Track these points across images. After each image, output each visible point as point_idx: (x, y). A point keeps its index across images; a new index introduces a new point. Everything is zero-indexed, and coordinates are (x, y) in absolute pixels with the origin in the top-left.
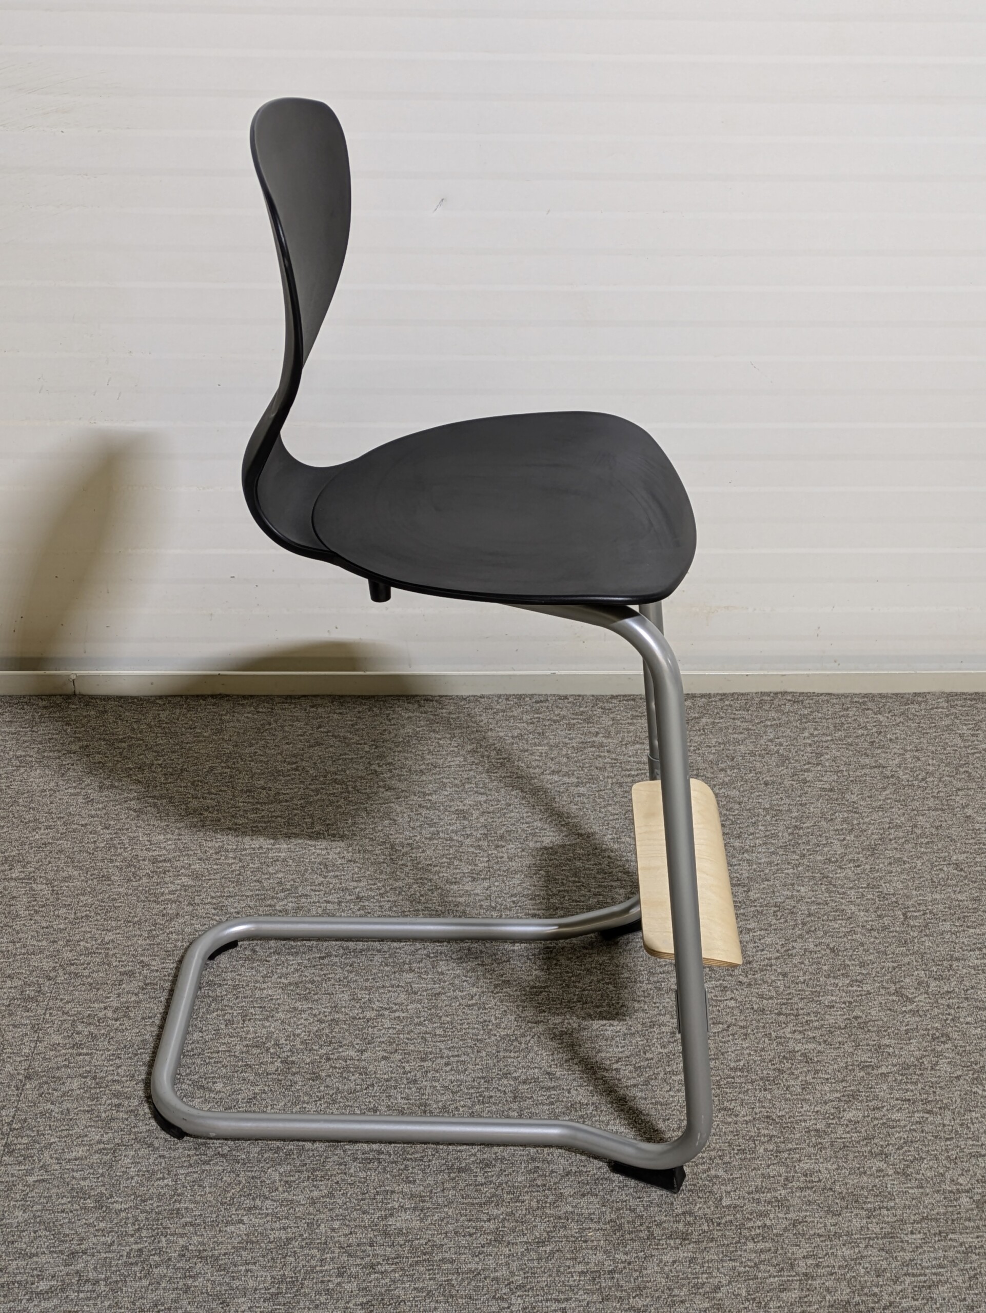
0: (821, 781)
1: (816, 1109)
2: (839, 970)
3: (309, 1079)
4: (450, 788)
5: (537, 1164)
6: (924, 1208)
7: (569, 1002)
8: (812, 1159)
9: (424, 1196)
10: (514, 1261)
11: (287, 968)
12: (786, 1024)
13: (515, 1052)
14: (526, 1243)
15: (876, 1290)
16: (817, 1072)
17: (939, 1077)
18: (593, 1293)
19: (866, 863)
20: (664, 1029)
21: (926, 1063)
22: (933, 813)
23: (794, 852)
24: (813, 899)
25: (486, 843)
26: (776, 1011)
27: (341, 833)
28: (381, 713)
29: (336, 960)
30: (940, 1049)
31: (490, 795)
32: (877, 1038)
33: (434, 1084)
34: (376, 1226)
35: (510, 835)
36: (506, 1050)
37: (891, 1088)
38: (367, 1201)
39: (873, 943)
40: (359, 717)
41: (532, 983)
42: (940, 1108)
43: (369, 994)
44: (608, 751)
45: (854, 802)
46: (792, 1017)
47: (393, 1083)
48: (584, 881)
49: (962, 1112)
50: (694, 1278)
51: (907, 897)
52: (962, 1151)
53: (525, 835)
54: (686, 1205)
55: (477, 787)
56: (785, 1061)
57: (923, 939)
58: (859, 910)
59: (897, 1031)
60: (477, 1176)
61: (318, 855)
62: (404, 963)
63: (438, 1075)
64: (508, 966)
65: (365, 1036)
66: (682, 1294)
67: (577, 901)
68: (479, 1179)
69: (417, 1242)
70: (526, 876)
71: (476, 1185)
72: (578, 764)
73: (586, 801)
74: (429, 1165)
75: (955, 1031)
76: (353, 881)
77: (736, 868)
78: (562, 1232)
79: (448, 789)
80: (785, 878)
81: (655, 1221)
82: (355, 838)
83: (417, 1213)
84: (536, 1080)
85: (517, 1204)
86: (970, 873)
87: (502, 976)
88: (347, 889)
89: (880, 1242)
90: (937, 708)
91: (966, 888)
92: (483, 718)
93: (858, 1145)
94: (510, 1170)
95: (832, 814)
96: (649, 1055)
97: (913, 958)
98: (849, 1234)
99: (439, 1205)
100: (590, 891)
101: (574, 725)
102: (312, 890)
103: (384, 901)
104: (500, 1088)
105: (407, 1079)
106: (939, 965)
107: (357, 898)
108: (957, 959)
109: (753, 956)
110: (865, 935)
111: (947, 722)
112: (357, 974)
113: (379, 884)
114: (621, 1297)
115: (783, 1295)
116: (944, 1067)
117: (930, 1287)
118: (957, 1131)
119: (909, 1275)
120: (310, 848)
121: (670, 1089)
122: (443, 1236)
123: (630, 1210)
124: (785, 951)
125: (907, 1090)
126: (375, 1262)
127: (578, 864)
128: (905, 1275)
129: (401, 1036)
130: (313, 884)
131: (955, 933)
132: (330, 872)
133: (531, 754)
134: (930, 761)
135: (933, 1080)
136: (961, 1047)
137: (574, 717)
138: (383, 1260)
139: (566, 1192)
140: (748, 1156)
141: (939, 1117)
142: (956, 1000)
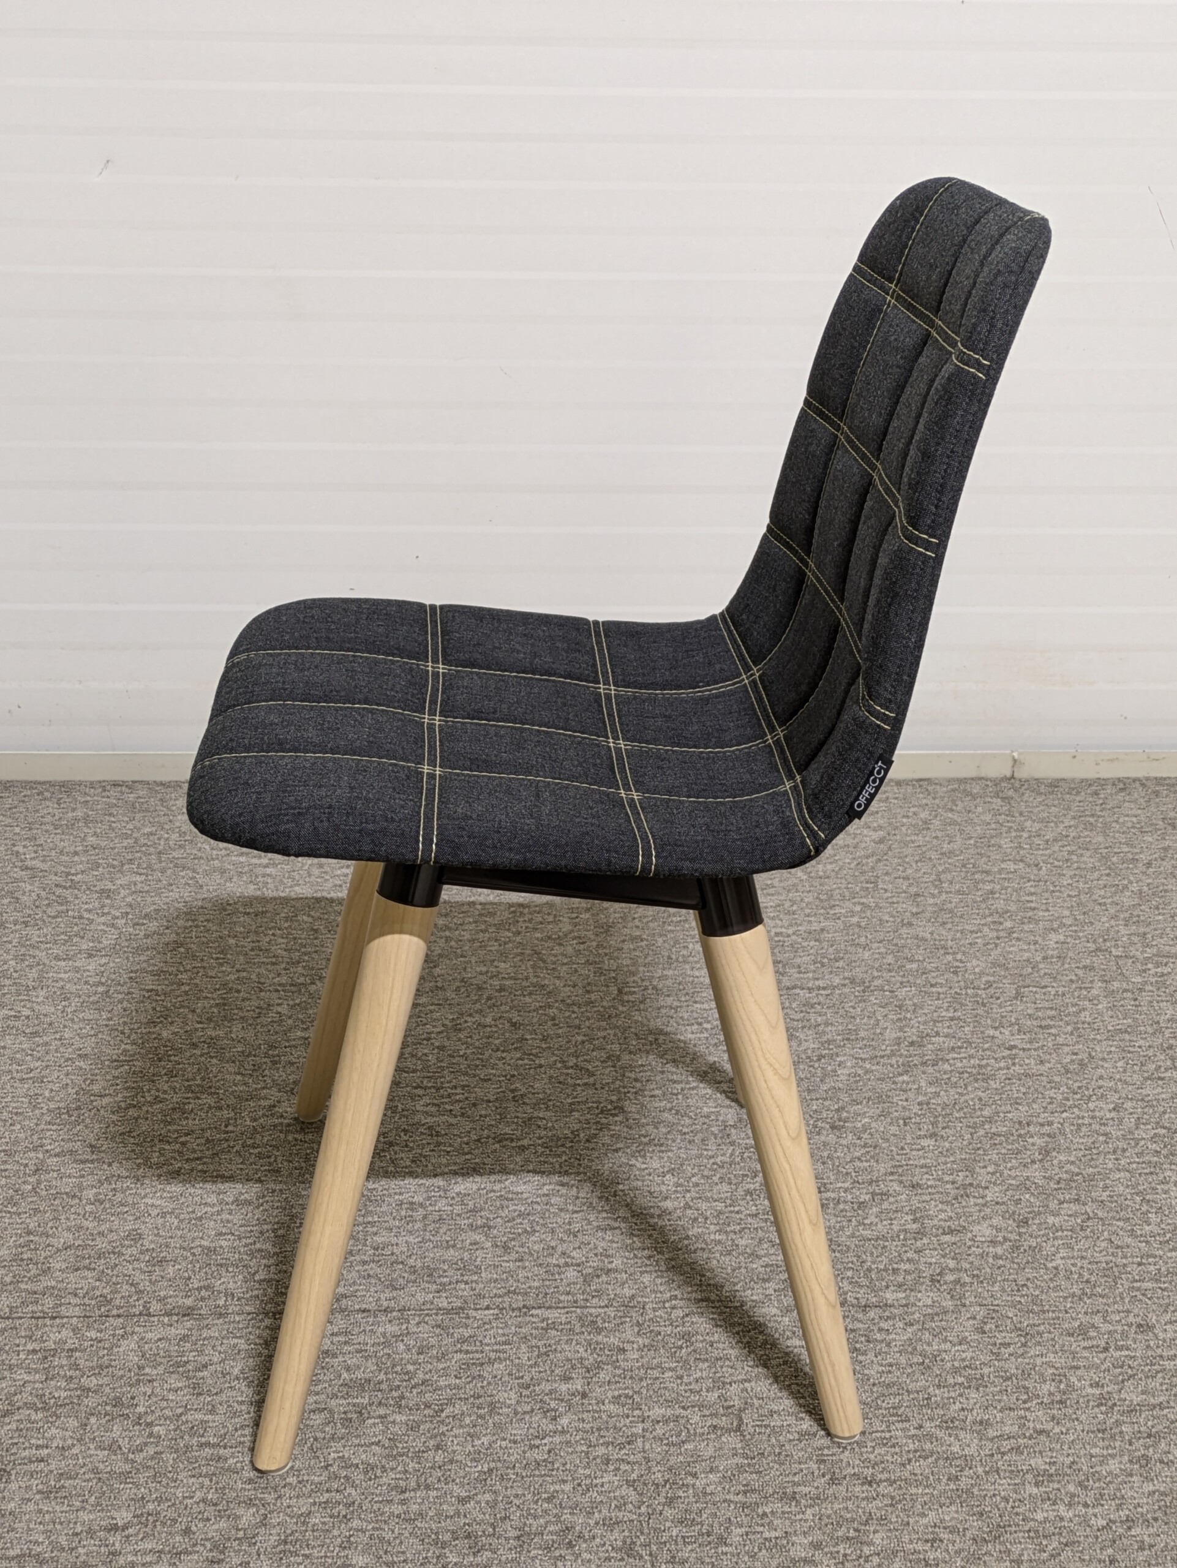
2: (513, 1044)
5: (32, 1238)
15: (411, 1368)
16: (439, 1144)
18: (37, 1371)
20: (263, 1103)
21: (582, 1135)
23: (509, 930)
25: (124, 921)
30: (604, 1121)
36: (49, 1123)
39: (568, 1017)
41: (114, 1057)
46: (433, 1090)
48: (230, 957)
50: (177, 1356)
52: (589, 1223)
56: (402, 1134)
58: (565, 986)
59: (558, 1104)
66: (155, 1372)
67: (211, 977)
70: (159, 953)
73: (269, 881)
80: (486, 954)
81: (159, 1295)
96: (230, 1128)
97: (611, 1032)
98: (403, 1309)
110: (561, 1010)
114: (71, 1377)
117: (482, 1364)
119: (461, 1351)
123: (132, 1285)
124: (453, 1025)
127: (232, 941)
128: (456, 1352)
131: (676, 1009)
139: (57, 1264)
141: (575, 1189)
142: (648, 1074)
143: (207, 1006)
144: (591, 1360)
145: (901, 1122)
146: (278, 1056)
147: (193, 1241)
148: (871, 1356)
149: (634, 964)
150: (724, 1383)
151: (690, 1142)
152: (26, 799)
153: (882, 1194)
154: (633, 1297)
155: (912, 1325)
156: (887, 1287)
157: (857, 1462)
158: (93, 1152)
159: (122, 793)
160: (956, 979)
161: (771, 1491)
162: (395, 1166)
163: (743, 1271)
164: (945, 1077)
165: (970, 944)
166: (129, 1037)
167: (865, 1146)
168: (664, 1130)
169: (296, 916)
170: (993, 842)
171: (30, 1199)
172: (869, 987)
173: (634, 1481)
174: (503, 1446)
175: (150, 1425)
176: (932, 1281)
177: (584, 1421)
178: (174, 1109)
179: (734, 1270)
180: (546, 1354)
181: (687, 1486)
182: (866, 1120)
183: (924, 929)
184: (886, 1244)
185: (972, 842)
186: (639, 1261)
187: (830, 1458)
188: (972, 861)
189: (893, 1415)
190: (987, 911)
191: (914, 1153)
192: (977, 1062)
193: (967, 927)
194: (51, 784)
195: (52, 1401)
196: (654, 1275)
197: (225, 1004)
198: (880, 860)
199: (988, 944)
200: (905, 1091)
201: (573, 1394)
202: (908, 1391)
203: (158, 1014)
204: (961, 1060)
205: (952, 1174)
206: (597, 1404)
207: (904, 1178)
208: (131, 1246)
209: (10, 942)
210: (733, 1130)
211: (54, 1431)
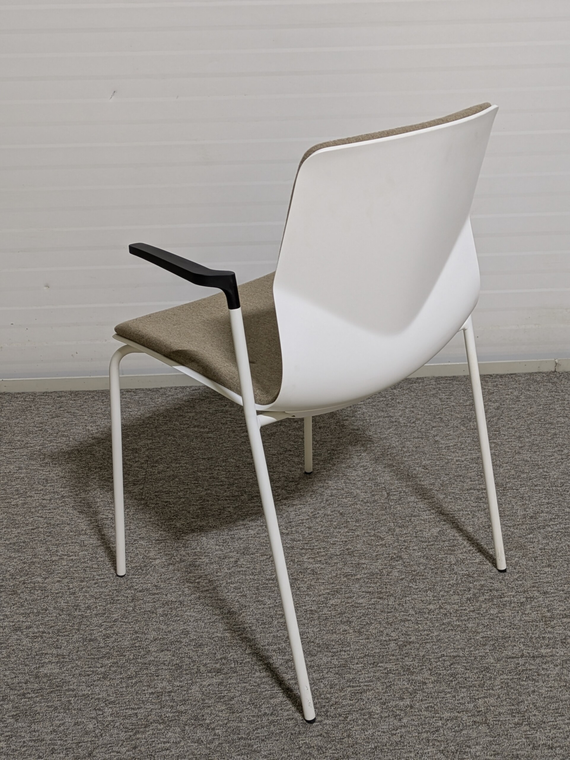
0: (353, 425)
1: (314, 599)
2: (343, 524)
3: (10, 594)
4: (131, 437)
5: (138, 635)
6: (367, 650)
7: (177, 547)
8: (305, 626)
9: (65, 655)
10: (111, 688)
11: (11, 535)
12: (305, 554)
13: (138, 575)
14: (121, 678)
15: (328, 696)
16: (318, 579)
17: (391, 579)
18: (156, 704)
19: (371, 467)
20: (232, 560)
21: (384, 572)
22: (416, 440)
23: (329, 463)
24: (335, 487)
25: (146, 465)
26: (300, 548)
27: (60, 463)
28: (98, 399)
29: (42, 530)
30: (394, 564)
31: (155, 439)
32: (358, 560)
33: (85, 594)
34: (32, 672)
35: (161, 460)
36: (133, 574)
37: (361, 586)
38: (29, 659)
39: (366, 509)
40: (86, 402)
41: (157, 538)
42: (388, 596)
43: (58, 547)
44: (230, 414)
45: (370, 436)
46: (310, 550)
47: (60, 595)
48: (201, 483)
49: (401, 597)
50: (219, 694)
51: (391, 484)
52: (396, 618)
53: (170, 460)
54: (224, 654)
55: (147, 436)
56: (300, 574)
57: (397, 506)
58: (361, 492)
59: (370, 556)
60: (100, 643)
61: (43, 475)
62: (82, 530)
63: (89, 589)
64: (145, 529)
65: (49, 570)
66: (210, 702)
67: (194, 494)
68: (102, 645)
69: (55, 680)
70: (167, 482)
71: (98, 648)
72: (211, 422)
73: (211, 441)
74: (72, 639)
75: (405, 554)
76: (61, 488)
77: (293, 472)
78: (145, 672)
79: (130, 437)
80: (321, 477)
81: (203, 663)
82: (68, 465)
83: (59, 665)
84: (147, 590)
85: (121, 657)
86: (431, 470)
87: (140, 535)
88: (57, 492)
89: (337, 669)
90: (429, 385)
91: (428, 478)
92: (159, 400)
93: (334, 618)
94: (121, 639)
95: (356, 442)
96: (219, 574)
97: (388, 516)
98: (318, 666)
99: (73, 659)
100: (203, 488)
101: (213, 401)
102: (35, 493)
103: (78, 498)
104: (125, 595)
105: (69, 592)
106: (403, 519)
107: (62, 497)
108: (414, 516)
109: (293, 519)
110: (362, 505)
111: (434, 392)
112: (53, 537)
113: (76, 489)
114: (172, 706)
115: (272, 701)
116: (395, 573)
117: (361, 693)
118: (395, 608)
119: (350, 686)
120: (40, 471)
121: (228, 592)
122: (72, 676)
123: (189, 658)
124: (313, 515)
125: (370, 587)
126: (25, 692)
127: (200, 474)
128: (348, 687)
129: (72, 569)
130: (37, 490)
131: (417, 502)
132: (49, 483)
133: (184, 418)
134: (420, 413)
135: (387, 581)
136: (407, 562)
137: (214, 397)
138: (32, 691)
139: (152, 649)
140: (267, 626)
141: (386, 601)
142: (409, 538)
143: (195, 509)
144: (411, 689)
145: (533, 559)
146: (233, 535)
147: (213, 634)
148: (541, 683)
149: (392, 479)
150: (475, 699)
151: (436, 573)
152: (87, 401)
153: (531, 598)
154: (424, 656)
155: (557, 666)
156: (542, 647)
157: (544, 738)
158: (157, 589)
159: (131, 395)
160: (545, 481)
161: (506, 754)
162: (300, 592)
163: (473, 640)
164: (550, 534)
165: (549, 462)
166: (161, 527)
167: (518, 573)
168: (422, 568)
169: (227, 459)
170: (551, 407)
171: (133, 615)
172: (506, 488)
173: (443, 750)
174: (379, 734)
175: (213, 729)
176: (562, 642)
177: (414, 720)
178: (190, 565)
179: (468, 640)
180: (390, 686)
181: (467, 752)
182: (517, 559)
183: (527, 455)
184: (537, 624)
185: (541, 407)
186: (423, 637)
187: (530, 736)
188: (543, 417)
189: (557, 713)
190: (555, 445)
191: (542, 575)
192: (564, 526)
193: (546, 454)
194: (97, 392)
195: (166, 719)
196: (432, 644)
197: (203, 508)
198: (499, 419)
199: (558, 462)
200: (532, 542)
201: (406, 707)
202: (561, 700)
203: (173, 514)
204: (556, 525)
205: (562, 586)
206: (418, 711)
207: (539, 589)
208: (185, 638)
209: (95, 478)
210: (455, 567)
211: (170, 734)
